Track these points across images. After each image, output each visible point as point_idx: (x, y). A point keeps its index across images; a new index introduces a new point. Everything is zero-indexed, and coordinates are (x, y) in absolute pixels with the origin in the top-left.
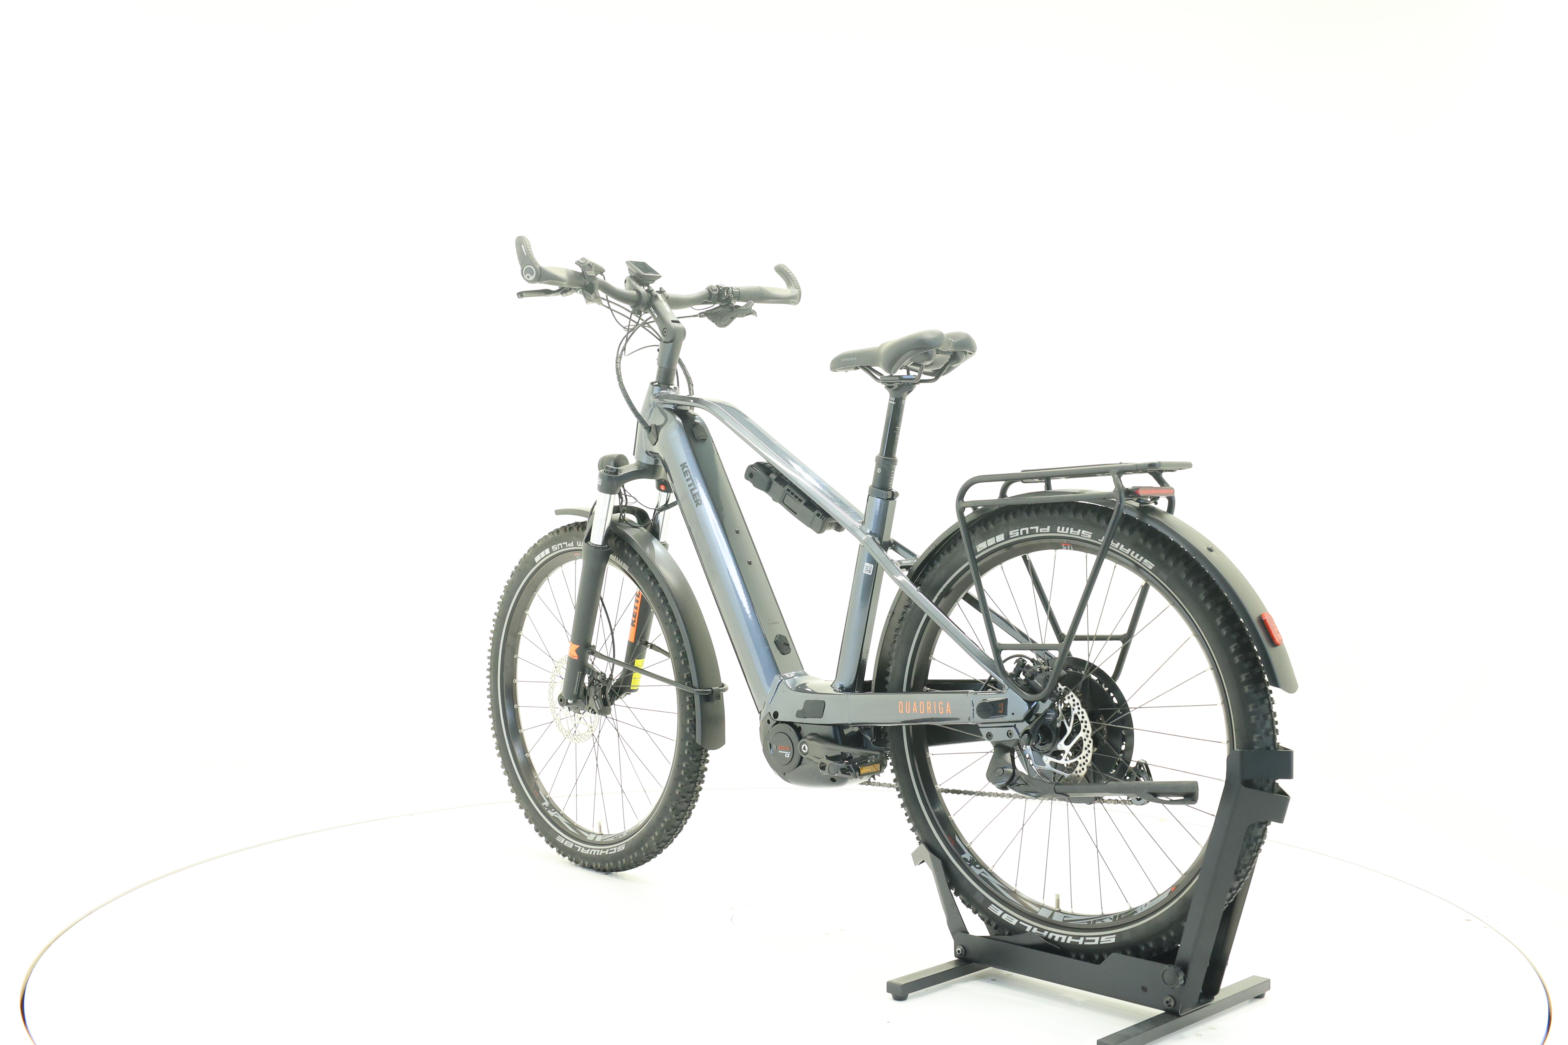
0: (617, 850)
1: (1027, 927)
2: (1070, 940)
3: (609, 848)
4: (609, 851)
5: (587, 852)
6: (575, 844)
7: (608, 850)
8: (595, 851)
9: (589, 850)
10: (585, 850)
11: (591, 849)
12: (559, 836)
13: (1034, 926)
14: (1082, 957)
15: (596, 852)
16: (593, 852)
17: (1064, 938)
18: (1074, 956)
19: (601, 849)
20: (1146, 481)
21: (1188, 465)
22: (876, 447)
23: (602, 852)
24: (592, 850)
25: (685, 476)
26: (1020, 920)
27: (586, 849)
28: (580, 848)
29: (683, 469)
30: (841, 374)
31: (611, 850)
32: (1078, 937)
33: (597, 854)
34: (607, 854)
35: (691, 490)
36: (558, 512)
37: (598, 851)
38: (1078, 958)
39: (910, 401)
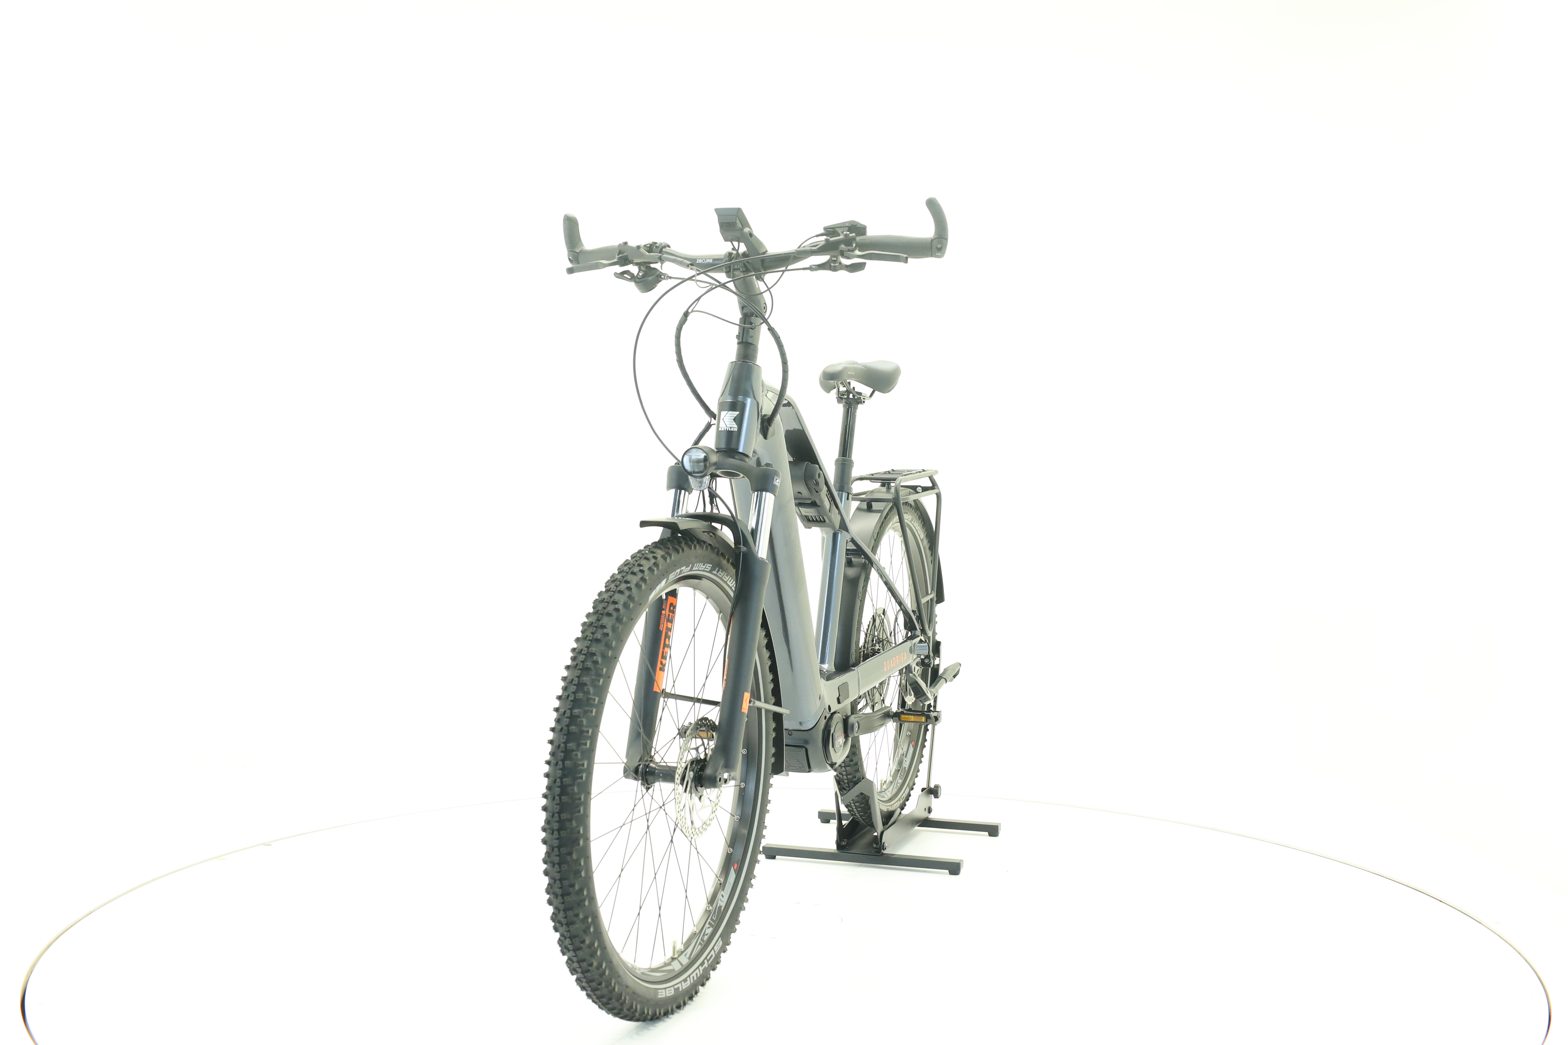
0: (715, 952)
3: (706, 958)
4: (708, 961)
5: (688, 983)
6: (673, 986)
7: (706, 961)
8: (694, 974)
9: (688, 979)
10: (686, 983)
11: (689, 976)
12: (659, 991)
15: (697, 974)
16: (693, 977)
19: (698, 967)
23: (701, 968)
24: (691, 977)
27: (685, 980)
28: (679, 985)
31: (708, 958)
33: (695, 978)
34: (707, 966)
37: (697, 971)
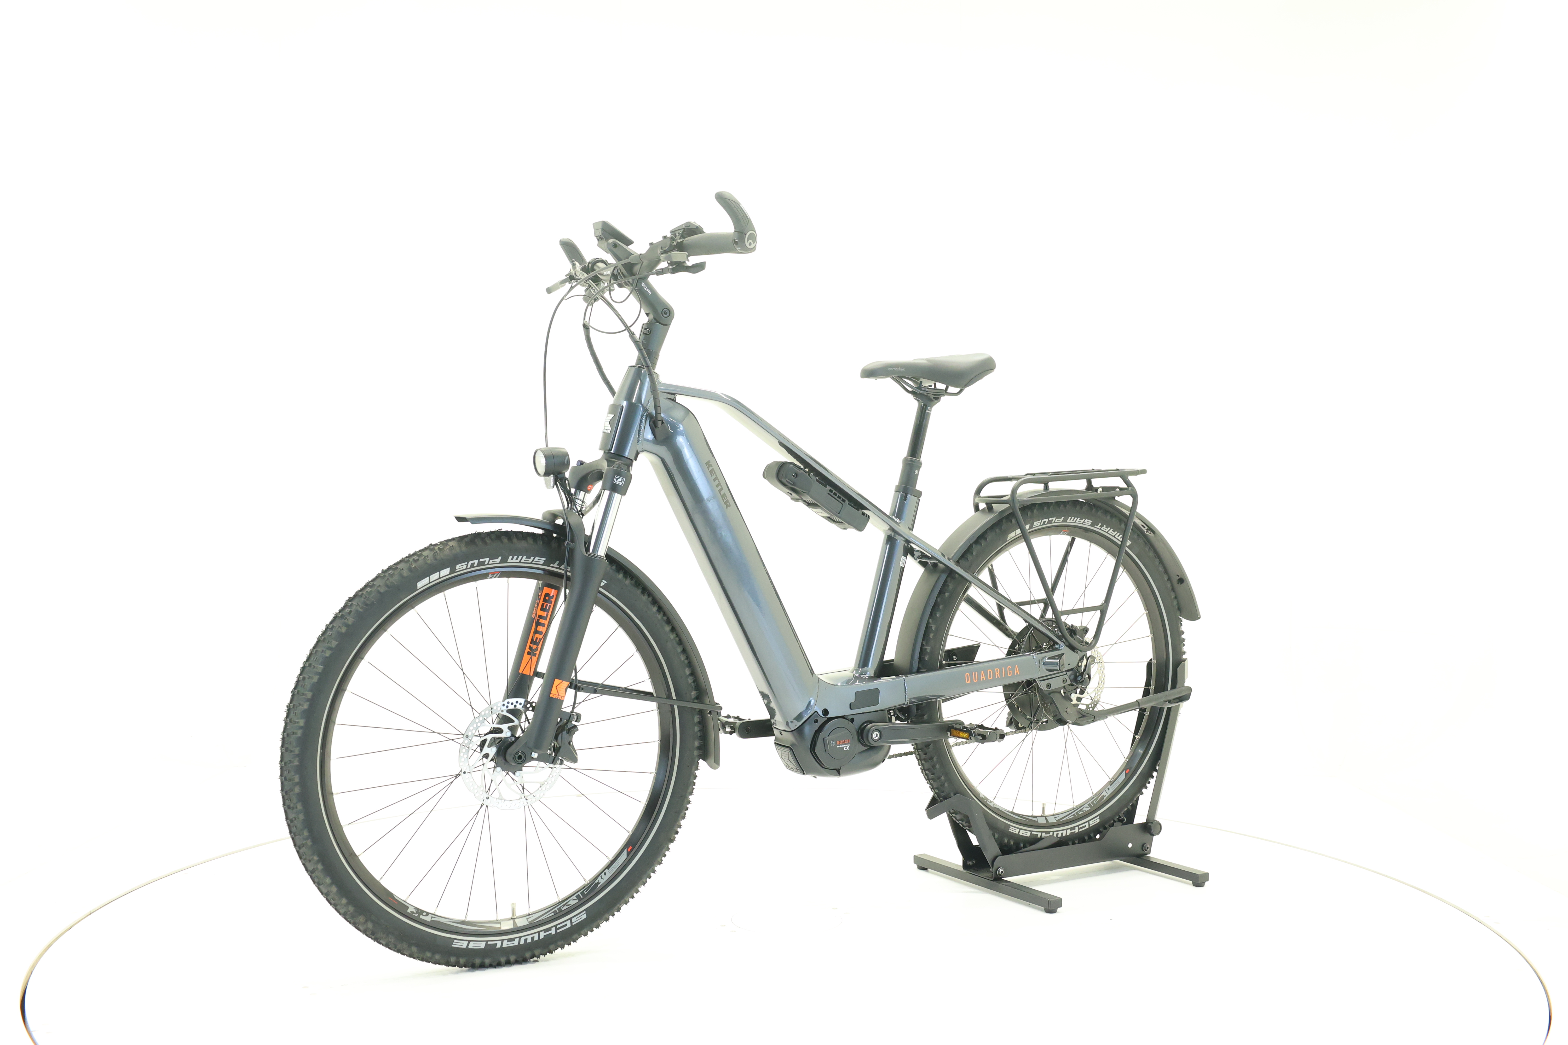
0: (572, 922)
1: (1038, 835)
2: (1069, 832)
3: (556, 926)
4: (557, 929)
7: (554, 928)
8: (529, 937)
9: (517, 939)
11: (520, 937)
13: (1042, 832)
14: (1077, 842)
15: (533, 938)
16: (526, 940)
17: (1064, 832)
18: (1070, 843)
19: (539, 932)
20: (1118, 482)
21: (1144, 472)
22: (904, 450)
23: (543, 934)
24: (523, 938)
25: (712, 476)
26: (1031, 831)
27: (511, 940)
29: (708, 468)
30: (871, 381)
31: (559, 926)
32: (1074, 828)
34: (554, 933)
35: (720, 491)
36: (460, 519)
37: (536, 935)
38: (1074, 843)
39: (937, 411)
